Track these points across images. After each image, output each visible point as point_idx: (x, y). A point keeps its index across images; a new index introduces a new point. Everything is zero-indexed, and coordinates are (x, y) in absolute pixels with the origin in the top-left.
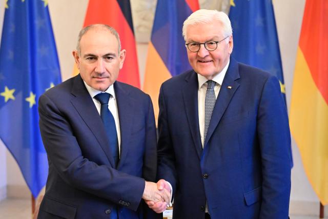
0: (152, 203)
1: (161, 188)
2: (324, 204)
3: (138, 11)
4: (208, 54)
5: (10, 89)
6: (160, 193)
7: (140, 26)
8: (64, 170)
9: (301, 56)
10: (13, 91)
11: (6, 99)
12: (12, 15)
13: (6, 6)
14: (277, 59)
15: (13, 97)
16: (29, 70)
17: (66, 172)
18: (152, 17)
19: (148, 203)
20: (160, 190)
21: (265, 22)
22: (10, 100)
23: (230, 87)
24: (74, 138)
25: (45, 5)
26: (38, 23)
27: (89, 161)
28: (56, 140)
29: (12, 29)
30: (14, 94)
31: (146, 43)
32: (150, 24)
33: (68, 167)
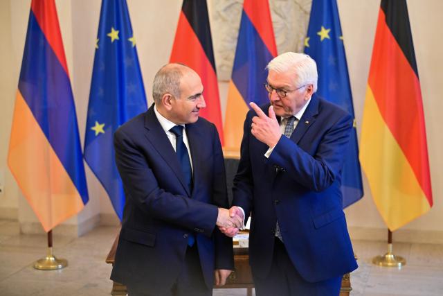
0: (224, 229)
1: (233, 215)
2: (392, 230)
3: (220, 52)
4: (278, 99)
5: (100, 123)
6: (232, 220)
7: (222, 66)
8: (143, 201)
9: (369, 92)
10: (103, 125)
11: (97, 133)
12: (102, 54)
13: (97, 47)
14: (348, 96)
15: (103, 131)
16: (118, 106)
17: (144, 203)
18: (232, 56)
19: (220, 229)
20: (231, 217)
21: (337, 62)
22: (100, 133)
23: (307, 122)
24: (150, 170)
25: (133, 45)
26: (127, 62)
27: (166, 191)
28: (132, 173)
29: (102, 68)
30: (104, 129)
31: (228, 82)
32: (231, 63)
33: (146, 198)
